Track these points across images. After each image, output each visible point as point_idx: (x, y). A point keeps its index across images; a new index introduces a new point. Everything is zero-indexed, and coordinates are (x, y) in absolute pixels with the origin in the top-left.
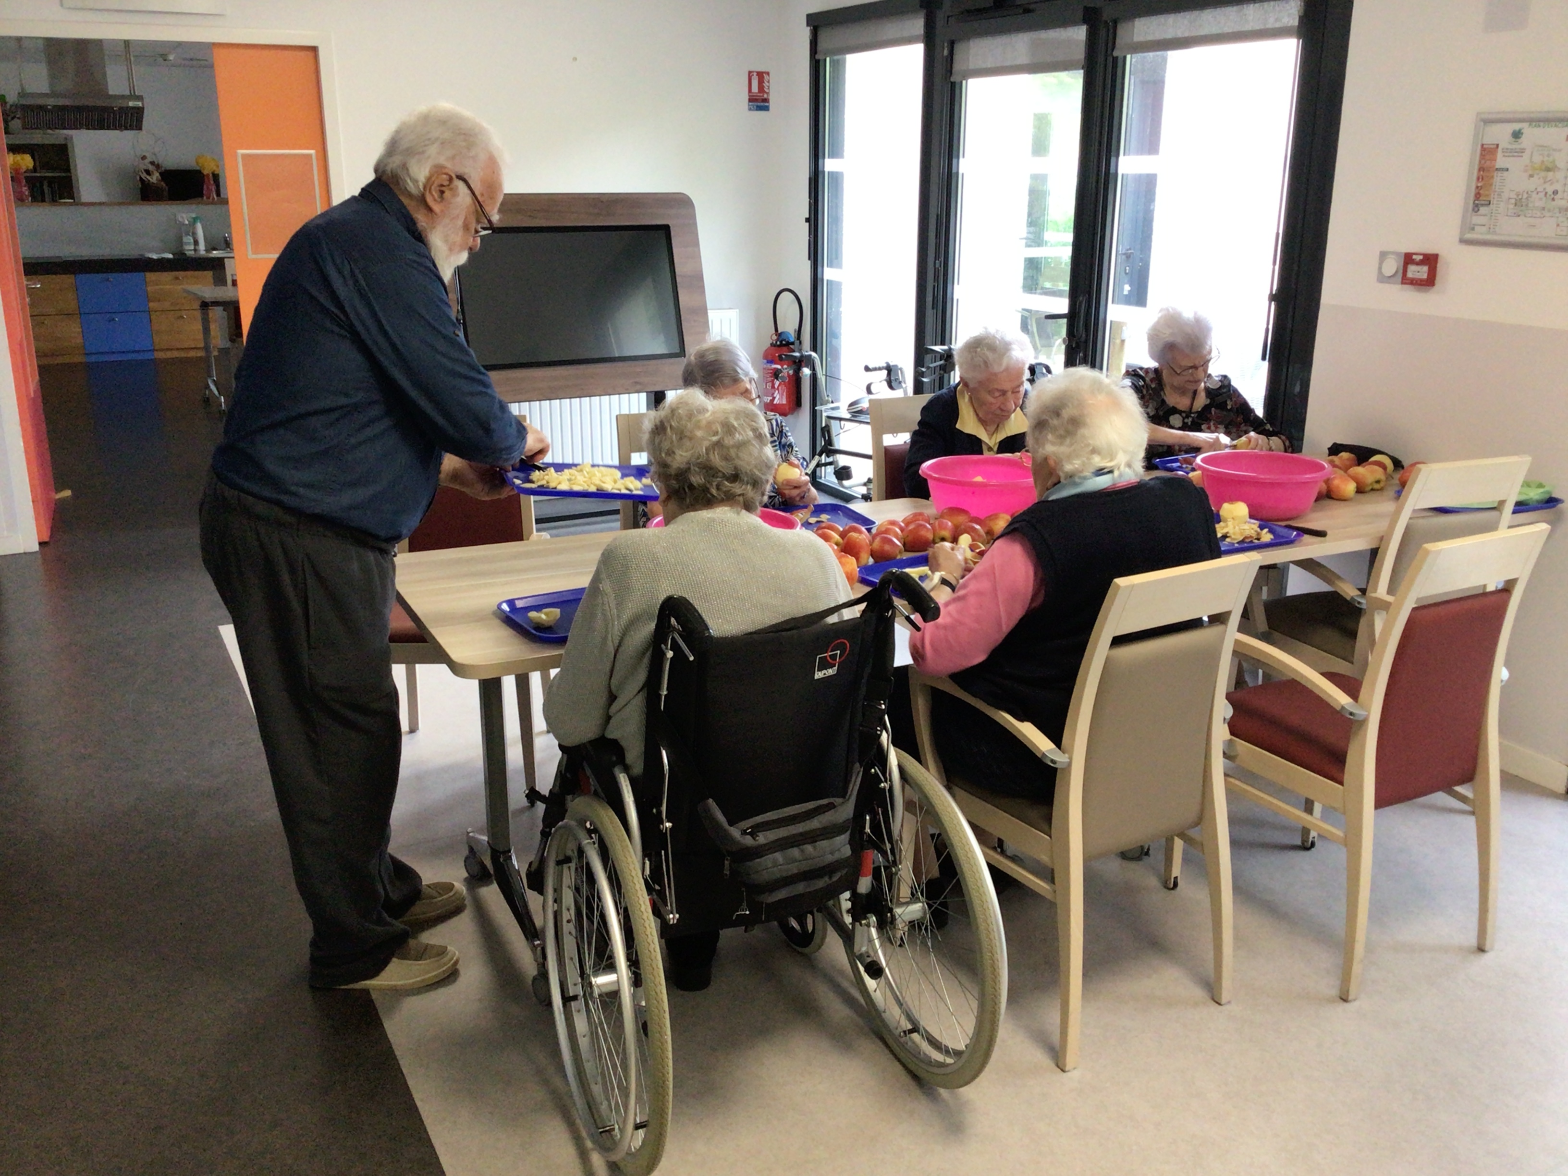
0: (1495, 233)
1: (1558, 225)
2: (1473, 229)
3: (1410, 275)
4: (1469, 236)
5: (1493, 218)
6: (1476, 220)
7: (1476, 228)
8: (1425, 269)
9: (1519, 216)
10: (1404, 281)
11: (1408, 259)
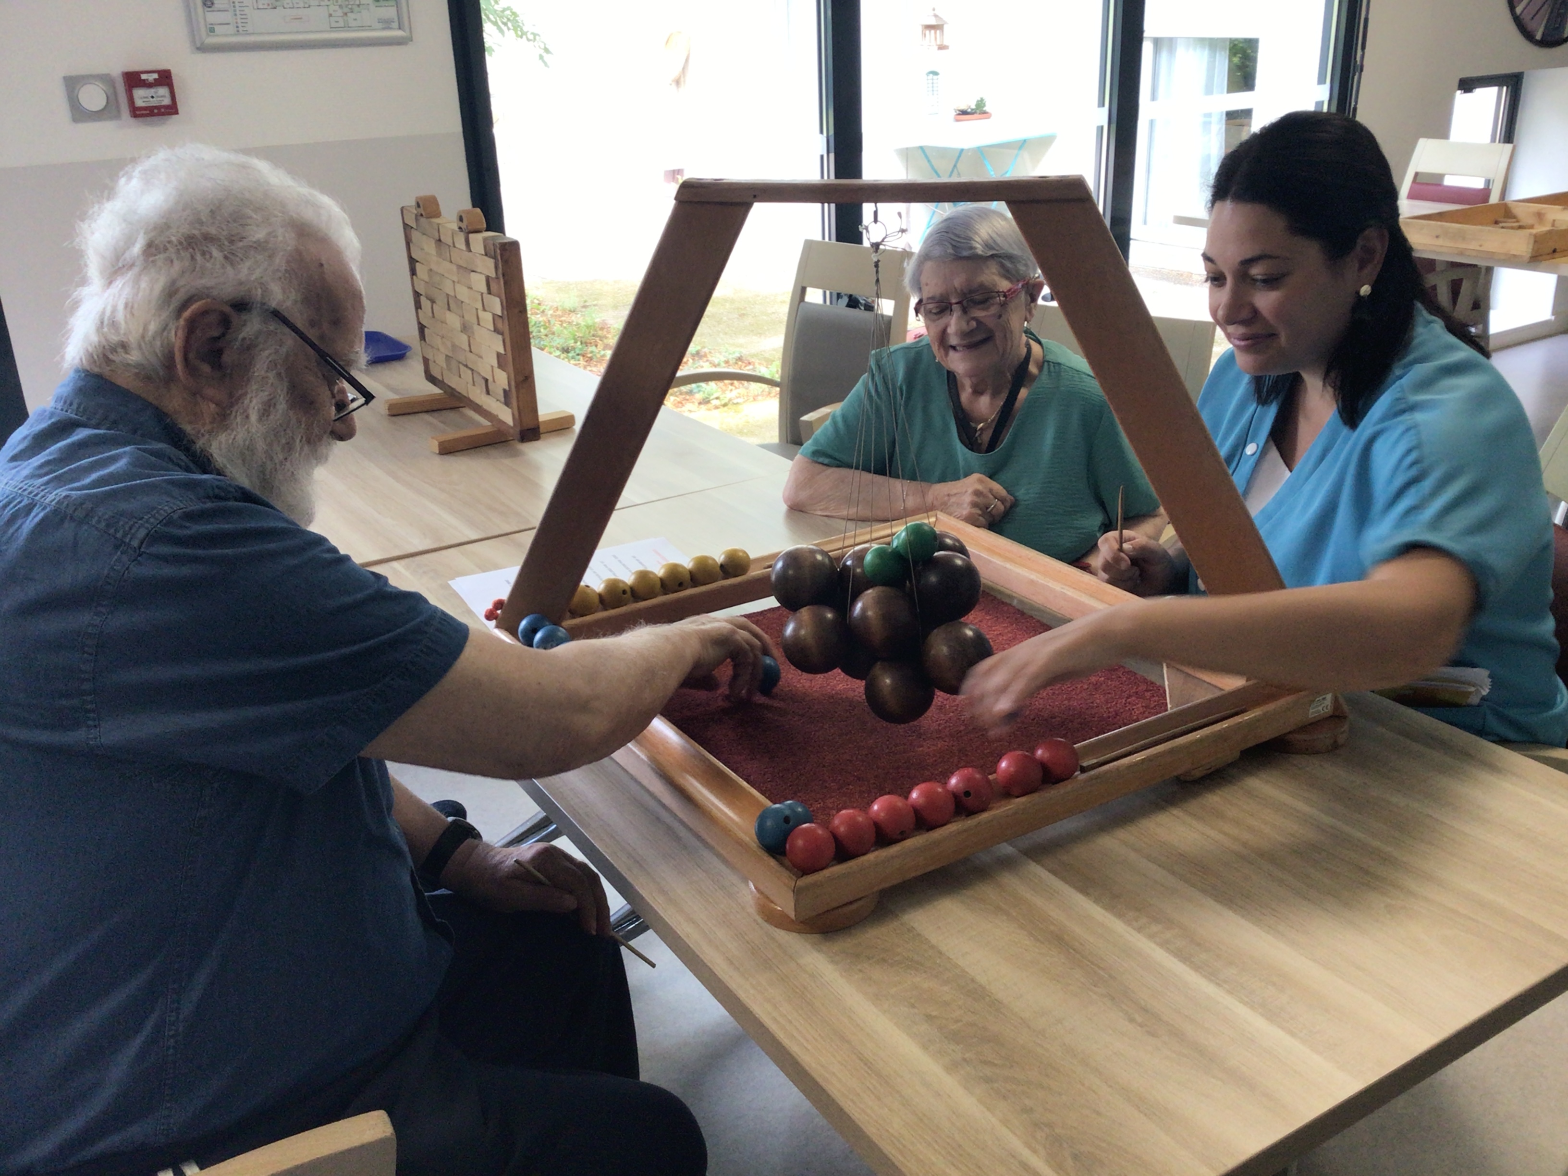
0: (247, 33)
1: (330, 15)
2: (212, 30)
3: (139, 103)
4: (211, 40)
5: (238, 13)
6: (213, 17)
7: (217, 28)
8: (163, 91)
9: (275, 8)
10: (138, 113)
11: (133, 80)
